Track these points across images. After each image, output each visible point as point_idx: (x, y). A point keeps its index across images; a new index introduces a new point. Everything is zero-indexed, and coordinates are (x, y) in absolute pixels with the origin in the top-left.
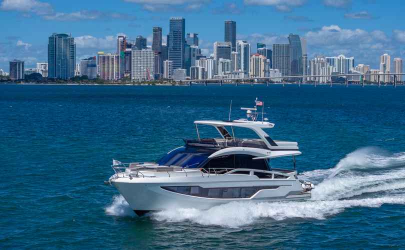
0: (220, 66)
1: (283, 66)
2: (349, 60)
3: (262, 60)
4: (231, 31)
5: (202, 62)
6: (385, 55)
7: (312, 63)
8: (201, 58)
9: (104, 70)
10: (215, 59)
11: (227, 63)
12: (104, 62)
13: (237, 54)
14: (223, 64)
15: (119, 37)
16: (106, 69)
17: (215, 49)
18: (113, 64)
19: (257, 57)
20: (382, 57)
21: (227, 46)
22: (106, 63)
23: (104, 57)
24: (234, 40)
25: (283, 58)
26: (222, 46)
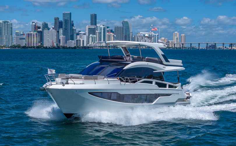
0: (90, 39)
1: (120, 38)
2: (155, 35)
3: (112, 36)
4: (94, 19)
6: (176, 32)
7: (136, 37)
8: (80, 35)
9: (29, 42)
10: (87, 35)
12: (29, 37)
13: (98, 32)
14: (92, 38)
15: (33, 23)
16: (30, 41)
17: (87, 29)
18: (34, 38)
19: (109, 34)
20: (174, 34)
21: (94, 28)
22: (30, 37)
23: (29, 34)
24: (96, 24)
25: (120, 35)
26: (91, 27)
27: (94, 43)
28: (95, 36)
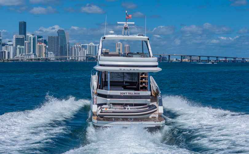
0: (18, 50)
1: (55, 50)
2: (96, 46)
3: (43, 47)
4: (23, 27)
5: (7, 47)
6: (119, 43)
7: (73, 48)
8: (6, 45)
10: (14, 46)
11: (23, 48)
13: (28, 43)
14: (20, 49)
17: (14, 40)
19: (40, 45)
20: (117, 44)
21: (22, 37)
24: (25, 34)
25: (55, 45)
26: (18, 37)
27: (21, 55)
28: (23, 47)
